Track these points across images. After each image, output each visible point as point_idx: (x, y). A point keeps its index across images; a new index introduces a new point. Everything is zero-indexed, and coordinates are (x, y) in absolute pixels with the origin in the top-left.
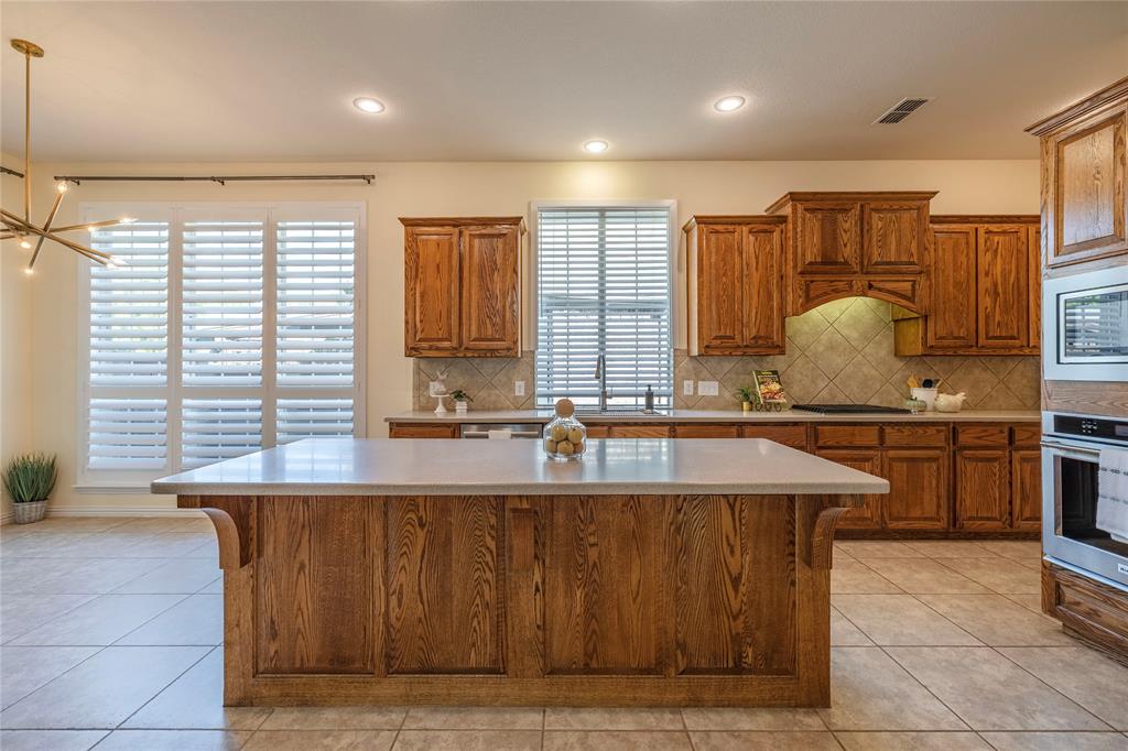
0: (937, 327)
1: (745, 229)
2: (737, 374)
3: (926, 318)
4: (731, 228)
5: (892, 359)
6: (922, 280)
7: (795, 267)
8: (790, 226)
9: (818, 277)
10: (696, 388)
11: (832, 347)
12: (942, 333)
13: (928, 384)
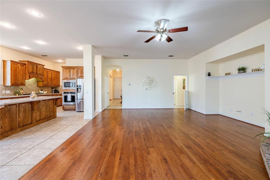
0: (45, 83)
1: (19, 64)
2: (14, 89)
3: (43, 82)
4: (17, 64)
5: (37, 87)
6: (43, 76)
7: (28, 72)
8: (27, 66)
9: (31, 74)
10: (5, 92)
11: (29, 85)
12: (45, 84)
13: (41, 90)
